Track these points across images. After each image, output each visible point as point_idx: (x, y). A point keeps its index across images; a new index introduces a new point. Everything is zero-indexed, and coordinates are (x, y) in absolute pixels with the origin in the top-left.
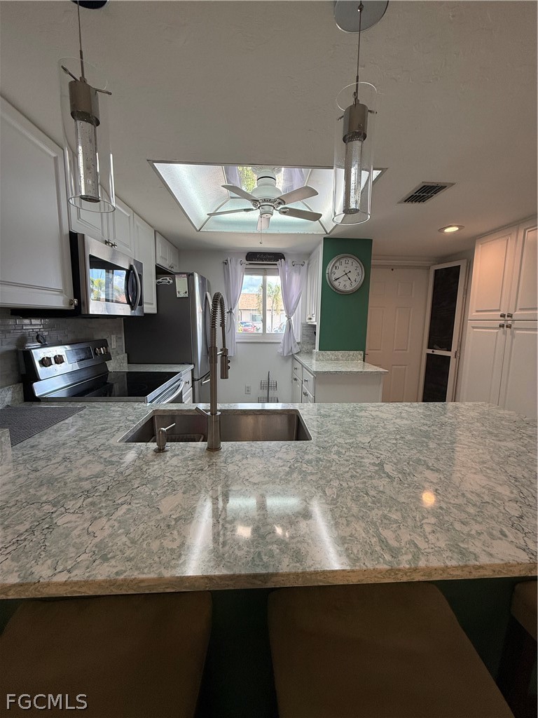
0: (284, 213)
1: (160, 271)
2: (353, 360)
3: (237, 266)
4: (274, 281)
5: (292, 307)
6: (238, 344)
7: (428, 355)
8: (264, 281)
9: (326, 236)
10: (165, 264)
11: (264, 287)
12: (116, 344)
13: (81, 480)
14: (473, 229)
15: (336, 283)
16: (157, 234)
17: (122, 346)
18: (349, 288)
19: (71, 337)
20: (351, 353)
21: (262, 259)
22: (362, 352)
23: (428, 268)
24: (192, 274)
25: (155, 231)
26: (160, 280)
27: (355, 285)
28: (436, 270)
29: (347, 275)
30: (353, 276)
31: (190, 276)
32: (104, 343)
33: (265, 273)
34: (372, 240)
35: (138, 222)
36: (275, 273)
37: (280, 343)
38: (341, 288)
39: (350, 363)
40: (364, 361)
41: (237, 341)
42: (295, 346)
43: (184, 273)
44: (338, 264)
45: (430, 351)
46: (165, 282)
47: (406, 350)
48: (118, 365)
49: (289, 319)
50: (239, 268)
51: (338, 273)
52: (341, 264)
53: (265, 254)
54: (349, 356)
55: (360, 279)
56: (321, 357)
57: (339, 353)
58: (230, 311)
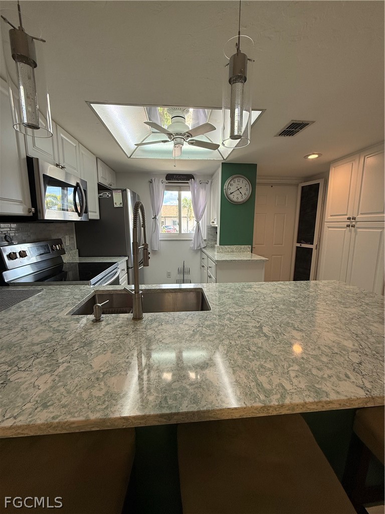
0: (192, 144)
1: (101, 188)
2: (243, 252)
3: (159, 184)
4: (187, 195)
5: (199, 215)
6: (161, 242)
7: (297, 247)
8: (180, 196)
9: (224, 161)
10: (105, 183)
11: (179, 199)
12: (69, 242)
13: (33, 345)
14: (328, 156)
15: (231, 196)
16: (99, 160)
17: (74, 244)
18: (240, 200)
19: (33, 237)
20: (243, 246)
21: (178, 179)
22: (250, 246)
23: (297, 185)
24: (125, 190)
25: (97, 158)
26: (101, 195)
27: (245, 198)
28: (303, 187)
29: (239, 190)
30: (243, 191)
31: (124, 192)
32: (59, 242)
33: (180, 189)
34: (256, 165)
35: (83, 150)
36: (187, 189)
37: (191, 240)
38: (235, 199)
39: (241, 254)
40: (252, 252)
41: (160, 239)
42: (203, 242)
43: (120, 189)
44: (232, 182)
45: (298, 245)
46: (105, 196)
47: (282, 244)
48: (71, 257)
49: (198, 222)
50: (161, 186)
51: (233, 189)
52: (234, 182)
53: (180, 175)
54: (241, 249)
55: (249, 193)
56: (221, 250)
57: (234, 247)
58: (155, 218)
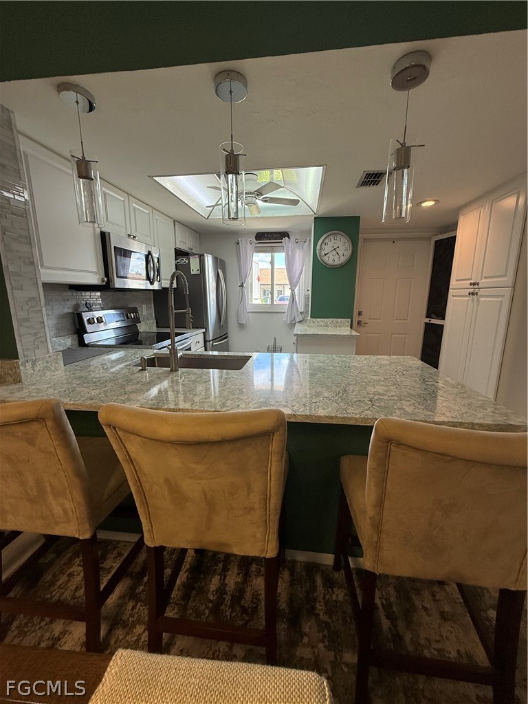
0: (266, 201)
1: (179, 253)
2: (340, 326)
3: (247, 245)
4: (280, 258)
5: (294, 281)
6: (249, 314)
7: (426, 324)
8: (272, 258)
9: (316, 216)
10: (184, 247)
11: (272, 263)
12: (147, 312)
15: (326, 258)
16: (176, 223)
17: (152, 314)
18: (337, 262)
19: (110, 305)
20: (340, 320)
21: (269, 238)
22: (349, 320)
23: (430, 239)
24: (203, 255)
25: (174, 221)
26: (178, 261)
27: (343, 259)
28: (436, 241)
29: (336, 250)
30: (341, 251)
31: (201, 257)
32: (135, 310)
33: (272, 250)
34: (358, 218)
35: (157, 216)
36: (281, 249)
37: (285, 312)
38: (330, 262)
39: (340, 328)
40: (351, 328)
41: (248, 311)
42: (298, 315)
43: (196, 254)
44: (327, 241)
45: (427, 320)
46: (182, 262)
47: (407, 320)
48: (147, 326)
49: (293, 290)
50: (249, 247)
51: (327, 249)
52: (330, 241)
53: (271, 233)
54: (337, 323)
55: (348, 254)
56: (312, 324)
57: (329, 321)
58: (242, 286)
